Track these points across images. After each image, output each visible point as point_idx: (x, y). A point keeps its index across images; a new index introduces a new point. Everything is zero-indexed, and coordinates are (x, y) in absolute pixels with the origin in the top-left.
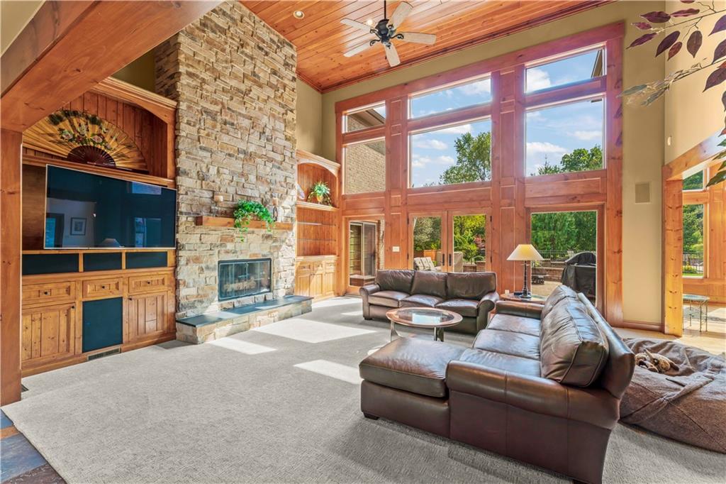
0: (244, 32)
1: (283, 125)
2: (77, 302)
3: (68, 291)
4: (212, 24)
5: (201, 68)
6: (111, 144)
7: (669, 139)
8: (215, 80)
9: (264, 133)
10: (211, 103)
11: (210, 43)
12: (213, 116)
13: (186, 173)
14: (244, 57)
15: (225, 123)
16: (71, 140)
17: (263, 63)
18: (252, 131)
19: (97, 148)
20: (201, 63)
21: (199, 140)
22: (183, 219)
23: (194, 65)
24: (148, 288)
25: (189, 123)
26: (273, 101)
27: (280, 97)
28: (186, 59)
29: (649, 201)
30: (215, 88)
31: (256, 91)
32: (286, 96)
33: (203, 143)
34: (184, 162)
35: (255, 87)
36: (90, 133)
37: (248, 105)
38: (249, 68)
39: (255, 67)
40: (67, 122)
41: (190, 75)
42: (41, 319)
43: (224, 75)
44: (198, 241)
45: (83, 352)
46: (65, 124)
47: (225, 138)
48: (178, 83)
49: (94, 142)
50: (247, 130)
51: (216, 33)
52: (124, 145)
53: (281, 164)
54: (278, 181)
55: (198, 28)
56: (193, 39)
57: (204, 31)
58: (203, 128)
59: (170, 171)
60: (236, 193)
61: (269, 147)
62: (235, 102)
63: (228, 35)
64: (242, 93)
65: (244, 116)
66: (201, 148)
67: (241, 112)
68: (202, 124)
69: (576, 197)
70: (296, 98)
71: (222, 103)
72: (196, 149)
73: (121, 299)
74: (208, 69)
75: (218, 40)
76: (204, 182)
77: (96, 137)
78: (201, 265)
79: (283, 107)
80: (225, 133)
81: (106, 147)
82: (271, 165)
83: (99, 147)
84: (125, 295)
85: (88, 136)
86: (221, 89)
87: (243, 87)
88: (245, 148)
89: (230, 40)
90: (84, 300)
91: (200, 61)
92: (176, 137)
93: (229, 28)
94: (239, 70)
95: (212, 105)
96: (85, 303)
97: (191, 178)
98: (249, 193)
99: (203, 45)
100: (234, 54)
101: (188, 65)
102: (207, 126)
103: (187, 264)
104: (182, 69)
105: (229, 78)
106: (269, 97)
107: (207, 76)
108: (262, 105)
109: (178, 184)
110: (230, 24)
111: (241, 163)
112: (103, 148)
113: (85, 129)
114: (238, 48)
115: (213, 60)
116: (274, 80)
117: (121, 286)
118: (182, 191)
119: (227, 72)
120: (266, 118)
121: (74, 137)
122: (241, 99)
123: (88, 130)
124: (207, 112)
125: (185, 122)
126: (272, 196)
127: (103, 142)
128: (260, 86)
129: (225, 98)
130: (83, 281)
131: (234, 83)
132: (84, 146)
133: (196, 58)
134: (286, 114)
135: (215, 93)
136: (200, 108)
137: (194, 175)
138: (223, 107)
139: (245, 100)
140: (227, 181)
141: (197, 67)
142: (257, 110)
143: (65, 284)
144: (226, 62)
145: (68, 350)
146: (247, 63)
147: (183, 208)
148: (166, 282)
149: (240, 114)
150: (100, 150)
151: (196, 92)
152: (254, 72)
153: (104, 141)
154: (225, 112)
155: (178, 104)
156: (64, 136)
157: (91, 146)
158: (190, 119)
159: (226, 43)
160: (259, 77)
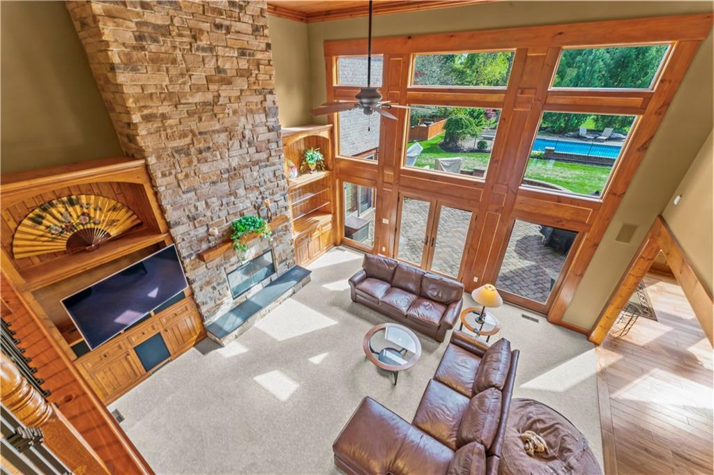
0: (193, 14)
1: (263, 116)
2: (130, 351)
3: (120, 347)
4: (150, 30)
5: (156, 102)
6: (97, 217)
7: (678, 198)
8: (176, 107)
9: (244, 137)
10: (180, 138)
11: (156, 60)
12: (185, 151)
13: (177, 224)
14: (201, 54)
15: (200, 152)
16: (62, 232)
17: (226, 47)
18: (231, 143)
19: (88, 229)
20: (154, 97)
21: (179, 186)
22: (187, 261)
23: (147, 104)
24: (177, 318)
25: (164, 175)
26: (248, 93)
27: (255, 83)
28: (136, 101)
29: (628, 242)
30: (178, 117)
31: (225, 91)
32: (261, 77)
33: (185, 186)
34: (172, 215)
35: (224, 87)
36: (75, 216)
37: (220, 116)
38: (211, 64)
39: (217, 60)
40: (49, 217)
41: (148, 118)
42: (110, 370)
43: (184, 95)
44: (205, 270)
45: (147, 371)
46: (48, 221)
47: (205, 168)
48: (138, 138)
49: (83, 225)
50: (224, 145)
51: (158, 41)
52: (109, 210)
53: (268, 161)
54: (267, 180)
55: (134, 48)
56: (135, 69)
57: (143, 48)
58: (179, 171)
59: (162, 227)
60: (229, 214)
61: (252, 150)
62: (205, 121)
63: (174, 34)
64: (210, 105)
65: (218, 132)
66: (184, 192)
67: (214, 128)
68: (178, 167)
69: (561, 221)
70: (274, 73)
71: (192, 131)
72: (180, 196)
73: (159, 334)
74: (165, 99)
75: (163, 49)
76: (196, 222)
77: (82, 217)
78: (212, 285)
79: (260, 94)
80: (204, 163)
81: (94, 223)
82: (257, 167)
83: (89, 226)
84: (161, 330)
85: (75, 221)
86: (186, 115)
87: (209, 97)
88: (227, 166)
89: (178, 39)
90: (134, 346)
91: (151, 94)
92: (156, 194)
93: (172, 20)
94: (199, 76)
95: (183, 140)
96: (135, 349)
97: (183, 224)
98: (241, 206)
99: (149, 69)
100: (189, 57)
101: (141, 108)
102: (183, 166)
103: (201, 290)
104: (136, 118)
105: (191, 96)
106: (242, 91)
107: (165, 108)
108: (235, 106)
109: (173, 236)
110: (172, 12)
111: (227, 183)
112: (93, 226)
113: (68, 215)
114: (191, 44)
115: (167, 82)
116: (243, 64)
117: (155, 326)
118: (178, 240)
119: (187, 88)
120: (243, 119)
121: (63, 229)
122: (211, 113)
123: (71, 216)
124: (178, 151)
125: (160, 175)
126: (263, 198)
127: (90, 220)
128: (229, 82)
129: (193, 124)
130: (127, 338)
131: (198, 98)
132: (76, 233)
133: (145, 92)
134: (265, 100)
135: (180, 122)
136: (169, 152)
137: (185, 220)
138: (194, 135)
139: (215, 112)
140: (217, 208)
141: (151, 104)
142: (231, 115)
143: (116, 345)
144: (182, 75)
145: (136, 376)
146: (206, 61)
147: (184, 253)
148: (189, 308)
149: (214, 132)
150: (91, 229)
151: (160, 135)
152: (218, 67)
153: (90, 218)
154: (197, 140)
155: (146, 161)
156: (53, 232)
157: (81, 230)
158: (164, 169)
159: (175, 48)
160: (224, 71)
